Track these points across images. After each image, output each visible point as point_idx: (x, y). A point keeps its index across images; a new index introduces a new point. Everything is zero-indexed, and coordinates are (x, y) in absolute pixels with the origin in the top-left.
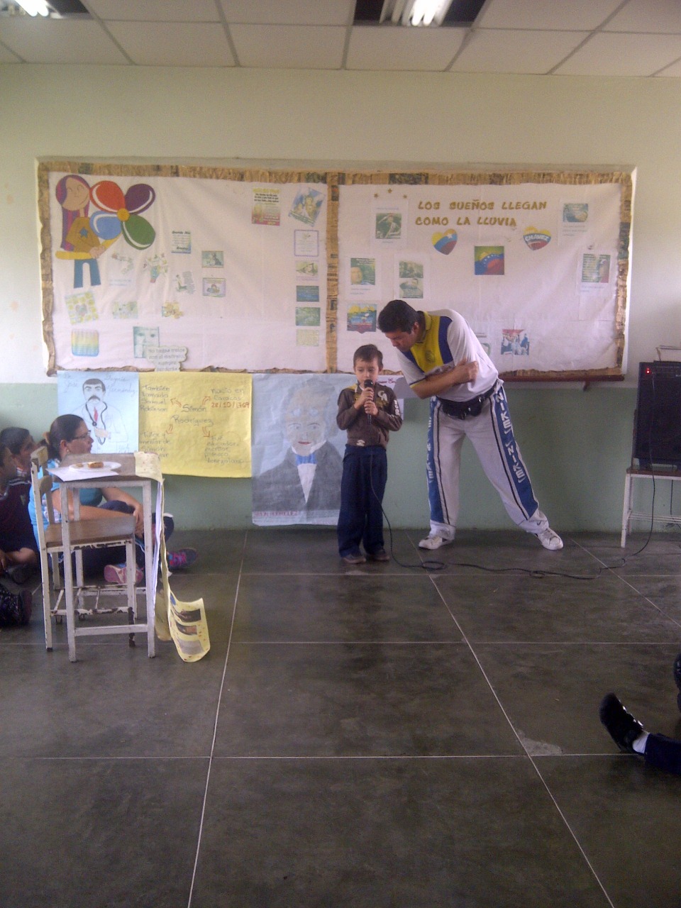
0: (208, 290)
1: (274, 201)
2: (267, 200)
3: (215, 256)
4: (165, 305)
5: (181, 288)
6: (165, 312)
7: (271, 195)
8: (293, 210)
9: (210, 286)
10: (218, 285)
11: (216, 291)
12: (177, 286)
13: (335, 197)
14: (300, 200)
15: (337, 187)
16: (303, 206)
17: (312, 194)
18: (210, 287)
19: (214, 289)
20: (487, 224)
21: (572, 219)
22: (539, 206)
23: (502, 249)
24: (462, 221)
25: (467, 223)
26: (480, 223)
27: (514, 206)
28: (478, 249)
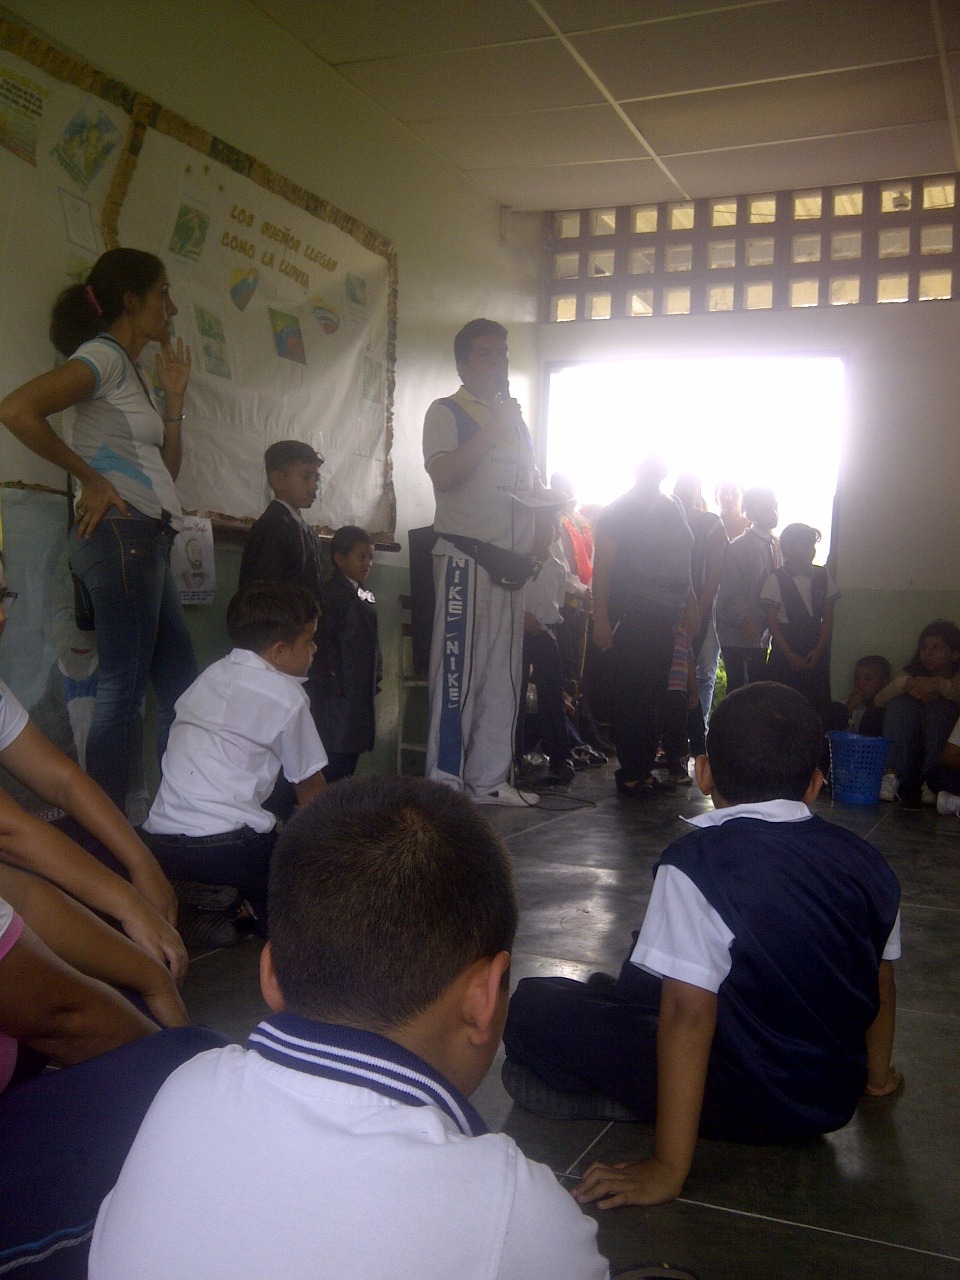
1: (32, 111)
2: (22, 102)
7: (31, 95)
8: (61, 143)
13: (134, 148)
14: (78, 129)
15: (144, 128)
16: (82, 141)
17: (103, 125)
20: (286, 274)
21: (354, 298)
22: (331, 265)
23: (295, 320)
24: (266, 259)
25: (271, 263)
26: (281, 271)
27: (313, 256)
28: (272, 313)
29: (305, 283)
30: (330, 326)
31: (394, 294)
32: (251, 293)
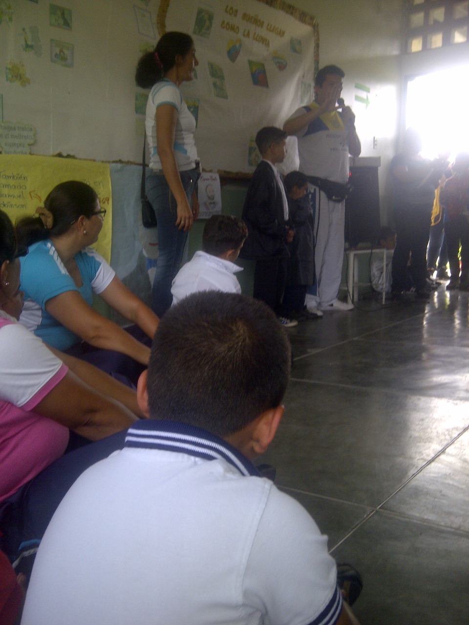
0: (56, 55)
3: (63, 14)
4: (10, 66)
5: (27, 46)
6: (10, 76)
9: (57, 50)
10: (66, 52)
11: (64, 59)
12: (24, 43)
18: (58, 52)
19: (62, 57)
20: (257, 40)
21: (295, 50)
22: (281, 34)
23: (263, 65)
24: (246, 33)
25: (248, 35)
26: (254, 39)
27: (272, 29)
28: (250, 63)
29: (268, 44)
30: (282, 67)
31: (317, 46)
32: (237, 53)
